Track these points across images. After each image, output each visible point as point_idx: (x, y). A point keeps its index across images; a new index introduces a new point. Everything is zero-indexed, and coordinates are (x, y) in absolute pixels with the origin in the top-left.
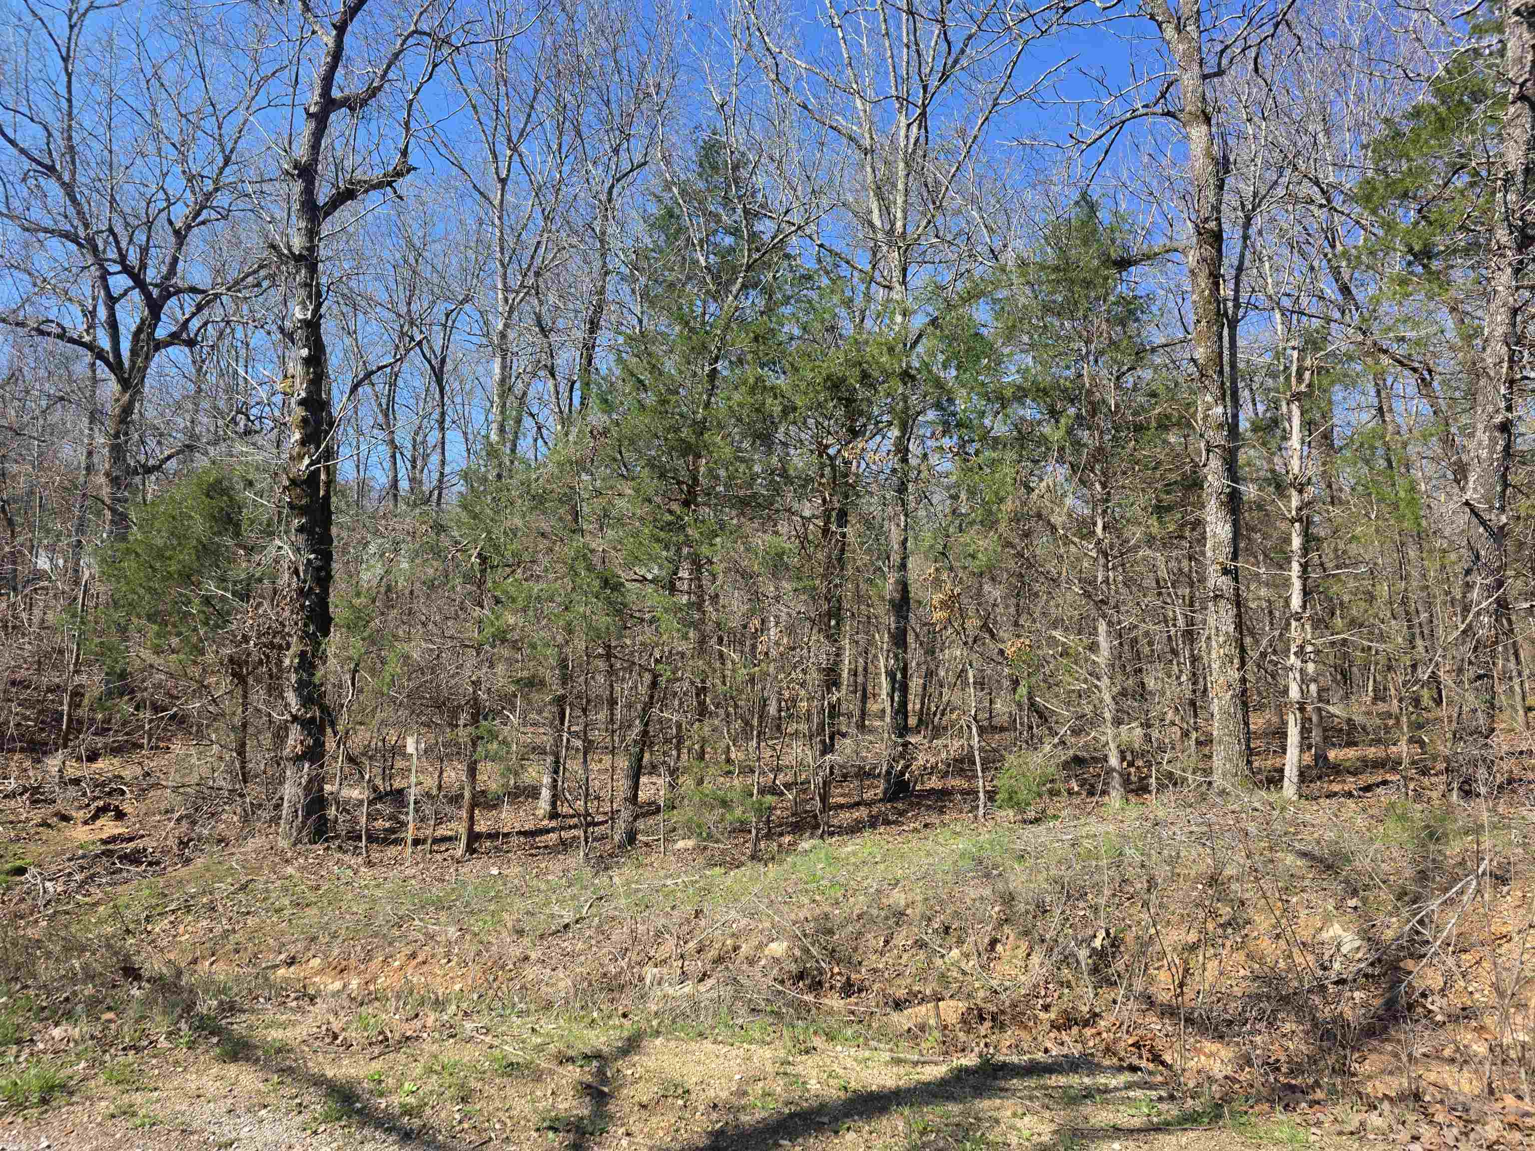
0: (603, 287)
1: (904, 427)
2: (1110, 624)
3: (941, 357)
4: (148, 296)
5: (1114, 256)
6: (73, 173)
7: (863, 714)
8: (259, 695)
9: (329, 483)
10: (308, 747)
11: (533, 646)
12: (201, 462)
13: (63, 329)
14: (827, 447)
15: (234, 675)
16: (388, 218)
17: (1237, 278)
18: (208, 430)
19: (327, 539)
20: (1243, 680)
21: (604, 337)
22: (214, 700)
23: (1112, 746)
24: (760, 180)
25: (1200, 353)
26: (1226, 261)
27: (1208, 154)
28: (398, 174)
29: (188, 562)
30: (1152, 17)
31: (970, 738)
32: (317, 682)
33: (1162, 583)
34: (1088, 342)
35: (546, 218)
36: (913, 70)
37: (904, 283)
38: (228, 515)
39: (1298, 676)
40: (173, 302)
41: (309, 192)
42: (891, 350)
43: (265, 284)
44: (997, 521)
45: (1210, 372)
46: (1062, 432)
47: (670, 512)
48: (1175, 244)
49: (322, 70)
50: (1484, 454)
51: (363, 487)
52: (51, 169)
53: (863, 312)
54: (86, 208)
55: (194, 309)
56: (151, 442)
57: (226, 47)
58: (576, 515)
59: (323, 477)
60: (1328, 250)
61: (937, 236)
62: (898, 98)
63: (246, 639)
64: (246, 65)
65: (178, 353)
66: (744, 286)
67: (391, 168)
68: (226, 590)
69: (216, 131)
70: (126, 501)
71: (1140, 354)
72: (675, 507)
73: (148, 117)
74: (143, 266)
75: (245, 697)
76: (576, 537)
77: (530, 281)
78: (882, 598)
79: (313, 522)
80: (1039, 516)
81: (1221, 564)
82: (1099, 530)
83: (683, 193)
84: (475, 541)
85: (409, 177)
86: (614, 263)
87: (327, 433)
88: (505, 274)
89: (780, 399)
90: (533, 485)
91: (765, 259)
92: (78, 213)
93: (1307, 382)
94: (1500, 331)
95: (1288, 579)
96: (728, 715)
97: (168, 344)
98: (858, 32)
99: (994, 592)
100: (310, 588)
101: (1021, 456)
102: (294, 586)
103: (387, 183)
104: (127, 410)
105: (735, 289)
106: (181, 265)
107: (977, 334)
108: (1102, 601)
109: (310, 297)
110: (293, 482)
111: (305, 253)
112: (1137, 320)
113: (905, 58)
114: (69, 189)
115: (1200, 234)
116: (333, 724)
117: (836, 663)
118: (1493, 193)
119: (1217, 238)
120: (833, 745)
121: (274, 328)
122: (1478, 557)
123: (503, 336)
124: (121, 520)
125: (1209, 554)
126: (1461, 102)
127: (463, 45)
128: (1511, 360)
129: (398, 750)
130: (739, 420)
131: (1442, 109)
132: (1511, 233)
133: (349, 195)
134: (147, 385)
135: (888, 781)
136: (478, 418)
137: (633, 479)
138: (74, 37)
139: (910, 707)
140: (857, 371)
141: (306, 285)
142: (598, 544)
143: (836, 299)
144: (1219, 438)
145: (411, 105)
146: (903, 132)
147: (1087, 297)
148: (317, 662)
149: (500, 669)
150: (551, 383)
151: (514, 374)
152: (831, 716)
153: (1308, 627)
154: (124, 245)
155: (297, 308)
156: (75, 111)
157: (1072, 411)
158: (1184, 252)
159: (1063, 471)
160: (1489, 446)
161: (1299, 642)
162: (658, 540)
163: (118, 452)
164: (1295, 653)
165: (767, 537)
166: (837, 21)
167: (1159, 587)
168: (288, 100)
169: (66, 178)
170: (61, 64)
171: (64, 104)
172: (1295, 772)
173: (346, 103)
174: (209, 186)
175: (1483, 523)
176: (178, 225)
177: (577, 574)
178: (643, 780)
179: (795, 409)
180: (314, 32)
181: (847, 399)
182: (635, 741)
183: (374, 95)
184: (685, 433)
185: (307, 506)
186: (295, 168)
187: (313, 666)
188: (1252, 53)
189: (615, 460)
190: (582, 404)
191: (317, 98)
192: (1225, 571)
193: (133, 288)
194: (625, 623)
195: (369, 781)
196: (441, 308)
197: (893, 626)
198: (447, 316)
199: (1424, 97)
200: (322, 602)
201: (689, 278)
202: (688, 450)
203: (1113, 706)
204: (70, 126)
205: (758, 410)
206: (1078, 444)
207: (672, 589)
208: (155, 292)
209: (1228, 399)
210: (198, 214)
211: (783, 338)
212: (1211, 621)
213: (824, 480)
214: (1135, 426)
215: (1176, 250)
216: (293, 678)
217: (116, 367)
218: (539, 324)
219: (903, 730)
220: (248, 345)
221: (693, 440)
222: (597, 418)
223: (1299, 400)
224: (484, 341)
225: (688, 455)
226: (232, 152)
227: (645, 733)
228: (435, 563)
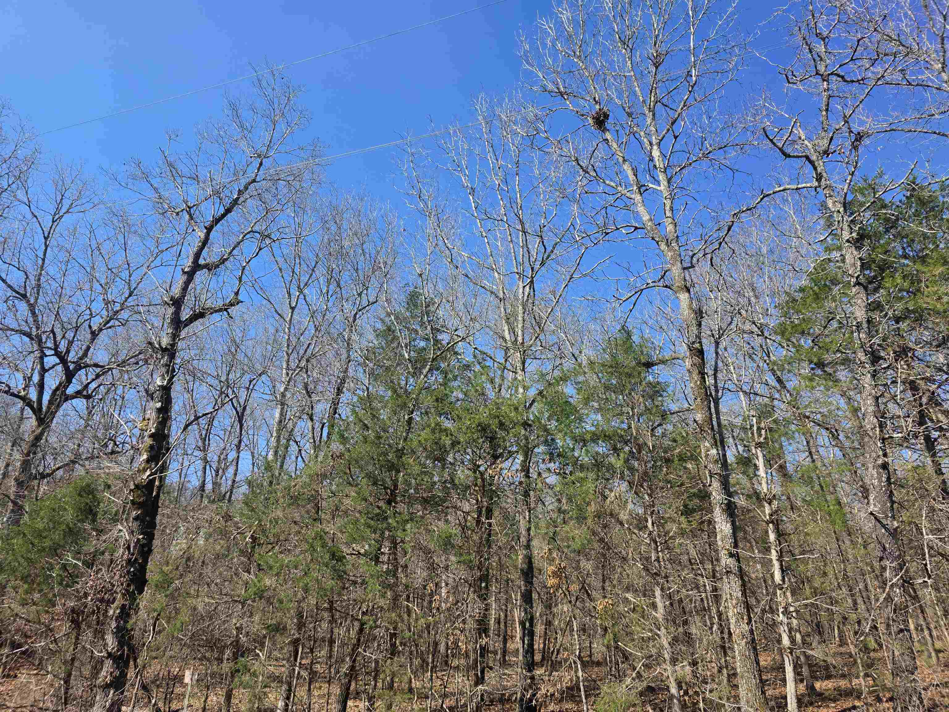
0: (347, 369)
1: (526, 455)
2: (662, 589)
3: (546, 415)
4: (67, 368)
5: (643, 361)
6: (37, 299)
7: (505, 652)
8: (88, 636)
9: (160, 487)
10: (115, 677)
11: (281, 602)
12: (79, 471)
13: (9, 387)
14: (479, 466)
15: (72, 621)
16: (222, 327)
17: (715, 375)
18: (88, 451)
19: (153, 525)
20: (752, 632)
21: (345, 397)
22: (55, 640)
23: (672, 680)
24: (440, 313)
25: (699, 417)
26: (707, 366)
27: (691, 308)
28: (232, 305)
29: (57, 541)
30: (653, 239)
31: (576, 671)
32: (129, 626)
33: (693, 561)
34: (632, 409)
35: (316, 329)
36: (526, 260)
37: (523, 370)
38: (90, 507)
39: (786, 628)
40: (83, 371)
41: (177, 313)
42: (516, 409)
43: (141, 363)
44: (585, 518)
45: (706, 429)
46: (622, 462)
47: (378, 507)
48: (677, 355)
49: (195, 249)
50: (876, 482)
51: (182, 488)
52: (24, 296)
53: (500, 386)
54: (40, 318)
55: (94, 377)
56: (49, 459)
57: (142, 236)
58: (318, 509)
59: (157, 483)
60: (766, 358)
61: (541, 346)
62: (517, 273)
63: (86, 595)
64: (152, 245)
65: (80, 403)
66: (430, 370)
67: (228, 301)
68: (79, 559)
69: (128, 278)
70: (24, 498)
71: (664, 416)
72: (381, 504)
73: (88, 269)
74: (68, 351)
75: (77, 638)
76: (316, 524)
77: (303, 363)
78: (516, 567)
79: (145, 514)
80: (611, 515)
81: (728, 550)
82: (649, 524)
83: (397, 318)
84: (250, 527)
85: (237, 307)
86: (353, 355)
87: (164, 455)
88: (289, 359)
89: (450, 437)
90: (292, 490)
91: (443, 355)
92: (34, 321)
93: (764, 436)
94: (871, 409)
95: (771, 560)
96: (411, 653)
97: (73, 397)
98: (496, 239)
99: (587, 566)
100: (136, 559)
101: (598, 476)
102: (125, 557)
103: (225, 309)
104: (38, 438)
105: (425, 371)
106: (91, 350)
107: (567, 402)
108: (655, 574)
109: (167, 372)
110: (137, 487)
111: (169, 347)
112: (661, 396)
113: (521, 253)
114: (32, 308)
115: (691, 350)
116: (135, 660)
117: (485, 616)
118: (852, 332)
119: (701, 353)
120: (483, 678)
121: (142, 389)
122: (884, 548)
123: (283, 395)
124: (18, 509)
125: (720, 543)
126: (825, 285)
127: (278, 239)
128: (881, 426)
129: (178, 679)
130: (425, 449)
131: (816, 288)
132: (866, 355)
133: (201, 315)
134: (55, 421)
135: (521, 706)
136: (262, 443)
137: (357, 485)
138: (53, 227)
139: (536, 647)
140: (497, 421)
141: (166, 365)
142: (331, 529)
143: (484, 378)
144: (716, 468)
145: (244, 269)
146: (521, 290)
147: (630, 382)
148: (132, 612)
149: (257, 618)
150: (310, 424)
151: (288, 417)
152: (482, 656)
153: (788, 594)
154: (59, 338)
155: (159, 379)
156: (45, 265)
157: (627, 449)
158: (683, 359)
159: (624, 486)
160: (877, 477)
161: (783, 605)
162: (369, 526)
163: (26, 465)
164: (782, 613)
165: (441, 524)
166: (484, 234)
167: (691, 564)
168: (174, 263)
169: (32, 301)
170: (43, 240)
171: (40, 262)
172: (795, 700)
173: (206, 266)
174: (117, 307)
175: (884, 526)
176: (95, 328)
177: (315, 550)
178: (350, 703)
179: (459, 443)
180: (193, 230)
181: (491, 438)
182: (346, 674)
183: (223, 262)
184: (391, 456)
185: (143, 502)
186: (171, 300)
187: (128, 615)
188: (709, 256)
189: (345, 473)
190: (328, 437)
191: (190, 264)
192: (731, 555)
193: (59, 364)
194: (344, 584)
195: (155, 704)
196: (247, 377)
197: (523, 588)
198: (251, 382)
199: (804, 282)
200: (143, 569)
201: (398, 365)
202: (393, 467)
203: (669, 650)
204: (41, 274)
205: (436, 443)
206: (632, 469)
207: (377, 560)
208: (72, 367)
209: (719, 444)
210: (108, 322)
211: (453, 400)
212: (726, 587)
213: (477, 488)
214: (666, 459)
215: (678, 359)
216: (114, 625)
217: (37, 411)
218: (306, 388)
219: (531, 666)
220: (123, 398)
221: (396, 462)
222: (336, 447)
223: (761, 447)
224: (271, 398)
225: (392, 470)
226: (135, 289)
227: (352, 668)
228: (222, 542)
